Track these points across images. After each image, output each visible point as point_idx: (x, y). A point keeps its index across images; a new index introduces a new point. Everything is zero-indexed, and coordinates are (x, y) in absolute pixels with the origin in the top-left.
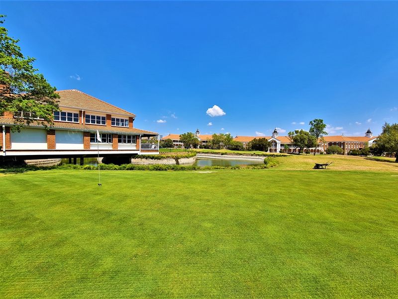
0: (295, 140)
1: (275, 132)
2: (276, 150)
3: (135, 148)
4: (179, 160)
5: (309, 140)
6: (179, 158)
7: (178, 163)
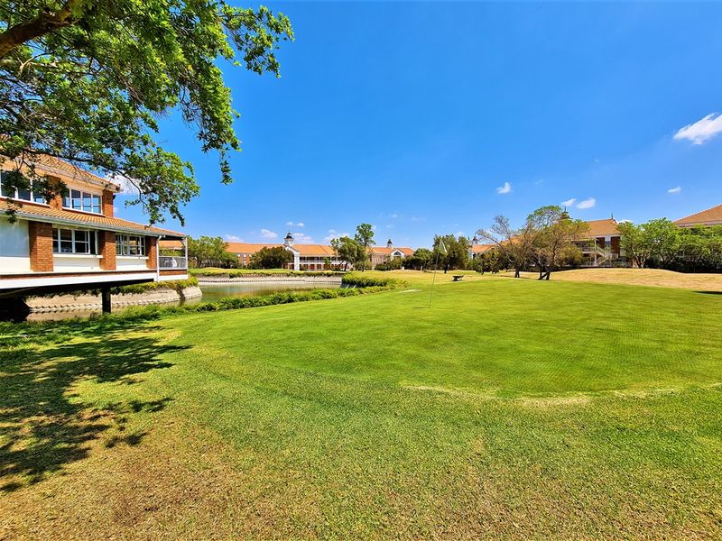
0: (341, 251)
1: (288, 237)
2: (293, 267)
3: (144, 267)
4: (184, 292)
5: (358, 251)
6: (183, 288)
7: (183, 298)
